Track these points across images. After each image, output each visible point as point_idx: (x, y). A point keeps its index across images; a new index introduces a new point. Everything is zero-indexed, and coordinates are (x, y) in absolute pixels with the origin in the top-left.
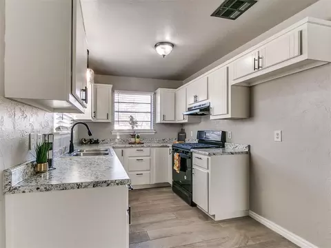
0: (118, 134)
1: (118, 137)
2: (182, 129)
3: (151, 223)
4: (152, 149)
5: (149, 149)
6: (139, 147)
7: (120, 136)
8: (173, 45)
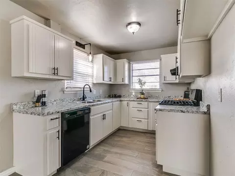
0: (133, 91)
1: (133, 94)
2: (188, 88)
3: (116, 153)
4: (149, 103)
5: (147, 103)
6: (139, 101)
7: (135, 93)
8: (139, 24)
